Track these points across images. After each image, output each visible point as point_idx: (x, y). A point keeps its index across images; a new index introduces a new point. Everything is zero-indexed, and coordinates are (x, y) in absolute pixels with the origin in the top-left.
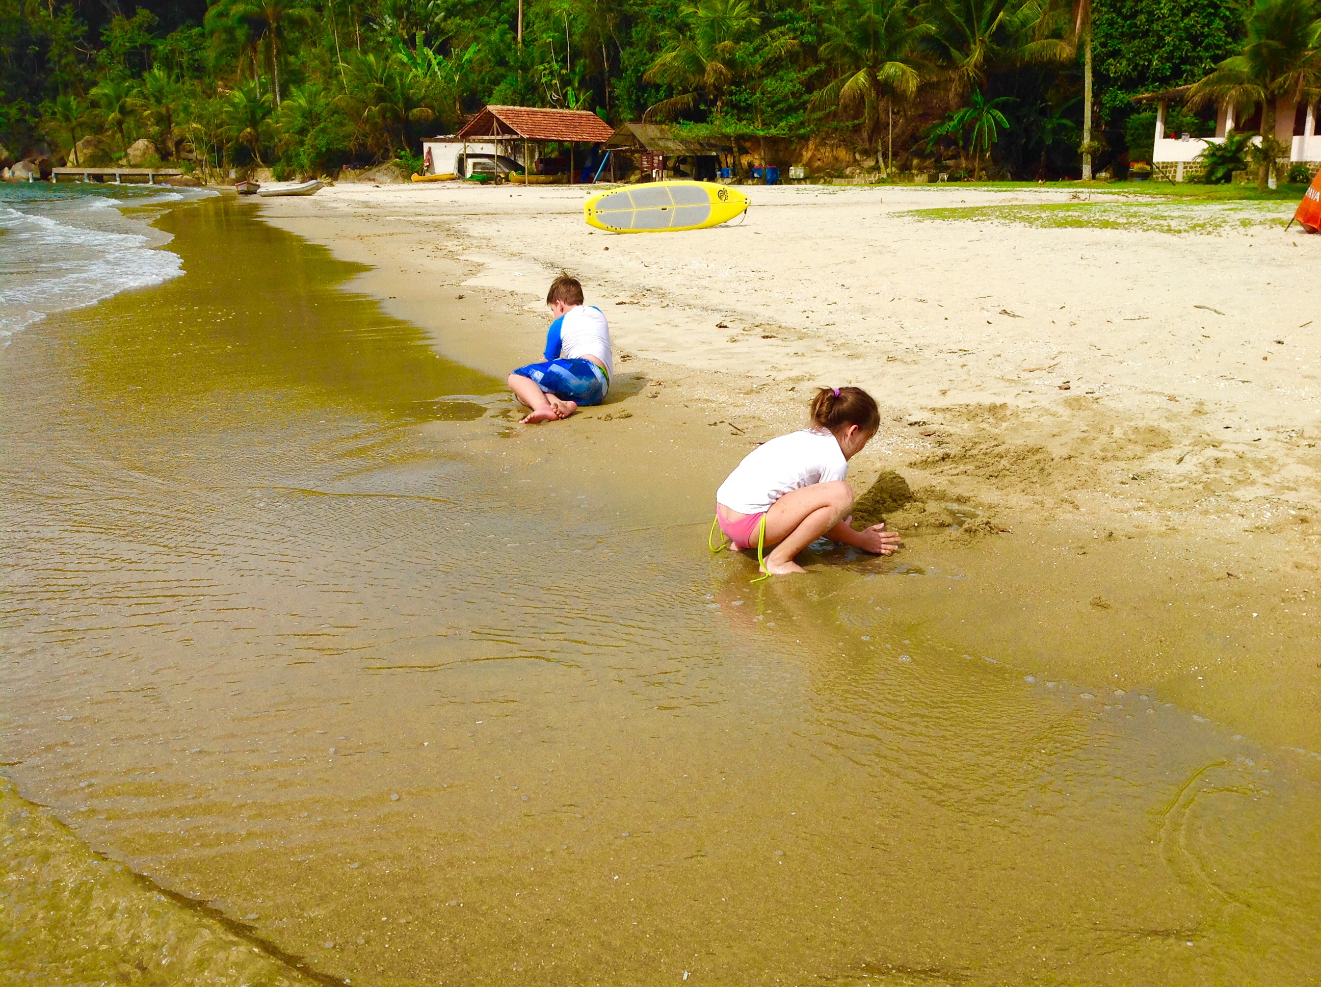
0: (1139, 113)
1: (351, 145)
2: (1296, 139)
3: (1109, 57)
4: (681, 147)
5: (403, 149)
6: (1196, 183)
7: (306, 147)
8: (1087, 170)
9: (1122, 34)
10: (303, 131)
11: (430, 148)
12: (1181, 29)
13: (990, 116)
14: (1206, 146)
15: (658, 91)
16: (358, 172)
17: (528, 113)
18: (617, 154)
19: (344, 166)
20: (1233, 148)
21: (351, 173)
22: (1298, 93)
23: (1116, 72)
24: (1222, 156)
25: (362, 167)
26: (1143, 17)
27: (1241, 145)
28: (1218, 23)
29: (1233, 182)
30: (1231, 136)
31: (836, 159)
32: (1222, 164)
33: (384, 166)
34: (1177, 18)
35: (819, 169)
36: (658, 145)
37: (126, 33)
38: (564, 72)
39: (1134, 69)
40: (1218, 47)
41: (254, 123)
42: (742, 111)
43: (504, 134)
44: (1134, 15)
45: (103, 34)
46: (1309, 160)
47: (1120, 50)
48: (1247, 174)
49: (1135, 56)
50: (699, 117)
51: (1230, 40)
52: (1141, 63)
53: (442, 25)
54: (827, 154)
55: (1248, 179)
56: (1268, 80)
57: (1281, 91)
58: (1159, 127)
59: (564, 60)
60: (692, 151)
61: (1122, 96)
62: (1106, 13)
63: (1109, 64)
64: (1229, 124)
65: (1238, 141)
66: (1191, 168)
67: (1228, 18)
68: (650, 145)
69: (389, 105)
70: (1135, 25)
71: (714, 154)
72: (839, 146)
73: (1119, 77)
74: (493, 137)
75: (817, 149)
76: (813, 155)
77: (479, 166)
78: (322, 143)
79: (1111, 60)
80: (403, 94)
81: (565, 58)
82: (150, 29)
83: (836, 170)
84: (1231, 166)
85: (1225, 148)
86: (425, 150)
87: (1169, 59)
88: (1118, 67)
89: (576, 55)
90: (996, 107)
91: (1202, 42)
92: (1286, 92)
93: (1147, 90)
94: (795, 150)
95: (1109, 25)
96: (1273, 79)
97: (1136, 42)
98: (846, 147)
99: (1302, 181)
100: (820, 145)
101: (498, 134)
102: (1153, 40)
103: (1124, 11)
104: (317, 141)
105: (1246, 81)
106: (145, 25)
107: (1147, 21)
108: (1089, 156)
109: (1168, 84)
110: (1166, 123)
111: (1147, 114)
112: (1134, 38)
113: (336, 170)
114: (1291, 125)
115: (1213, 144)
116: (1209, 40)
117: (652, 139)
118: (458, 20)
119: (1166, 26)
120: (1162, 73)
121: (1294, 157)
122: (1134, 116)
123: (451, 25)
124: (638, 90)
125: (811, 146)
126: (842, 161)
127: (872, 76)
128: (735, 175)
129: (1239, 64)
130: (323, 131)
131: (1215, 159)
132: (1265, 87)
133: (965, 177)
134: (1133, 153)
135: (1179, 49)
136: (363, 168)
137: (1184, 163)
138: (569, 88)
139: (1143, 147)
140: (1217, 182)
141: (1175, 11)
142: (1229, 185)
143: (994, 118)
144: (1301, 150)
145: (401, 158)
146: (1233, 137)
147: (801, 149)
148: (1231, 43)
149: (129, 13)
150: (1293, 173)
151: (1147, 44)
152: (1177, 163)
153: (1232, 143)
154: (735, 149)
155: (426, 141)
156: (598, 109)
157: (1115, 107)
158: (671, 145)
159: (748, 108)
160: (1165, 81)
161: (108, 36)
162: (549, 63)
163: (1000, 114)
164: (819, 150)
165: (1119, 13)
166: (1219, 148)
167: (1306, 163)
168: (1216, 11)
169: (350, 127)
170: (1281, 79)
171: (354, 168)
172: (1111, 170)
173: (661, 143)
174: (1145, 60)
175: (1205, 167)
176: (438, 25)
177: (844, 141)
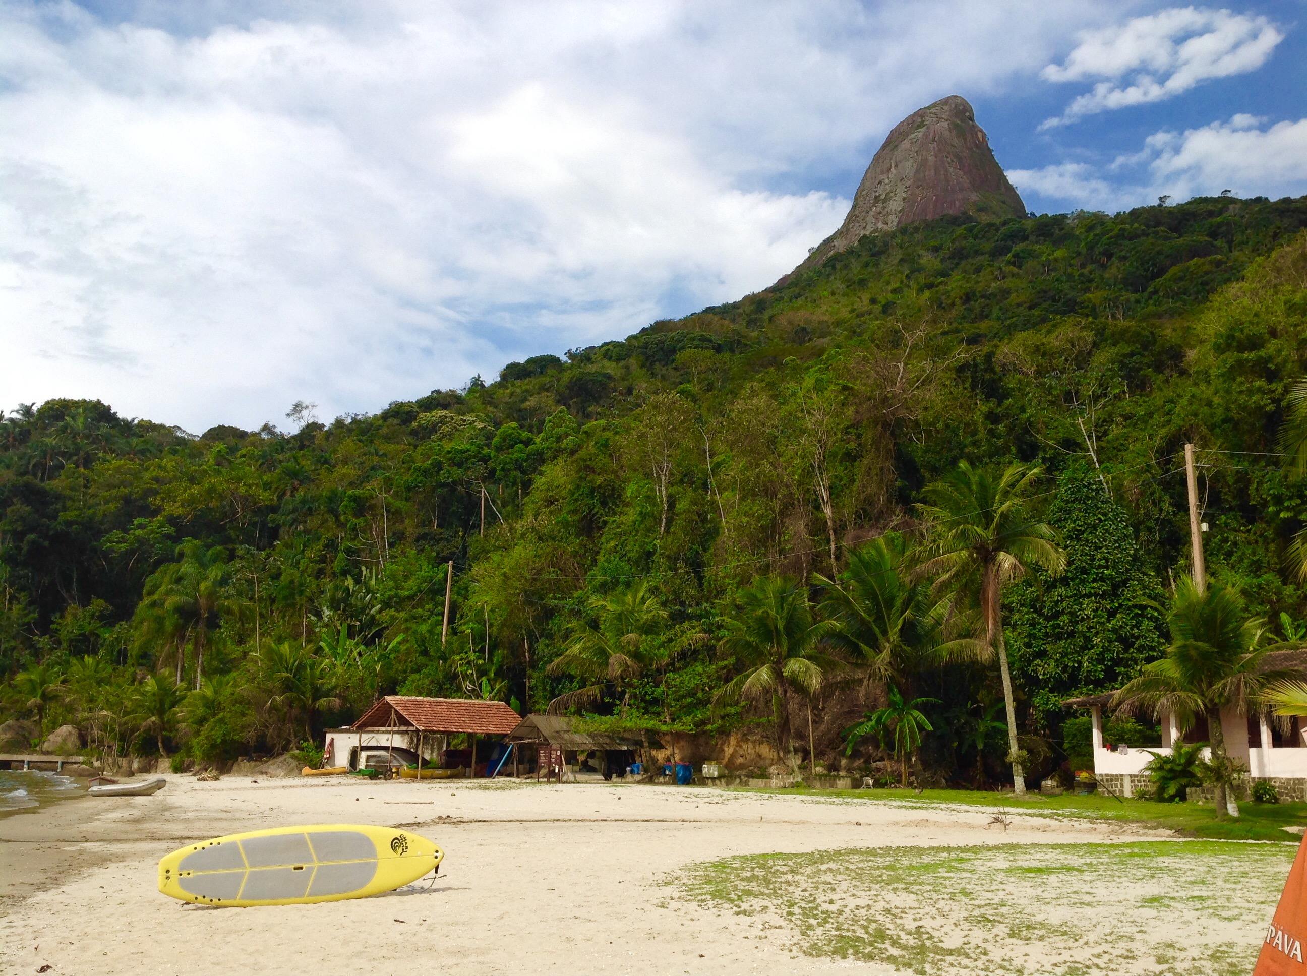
0: (1076, 718)
1: (249, 735)
2: (1253, 752)
3: (1035, 658)
4: (589, 740)
5: (306, 740)
6: (1147, 799)
7: (200, 738)
8: (1019, 782)
9: (1046, 635)
10: (202, 721)
11: (333, 739)
12: (1109, 630)
13: (911, 718)
14: (1152, 758)
15: (572, 682)
16: (253, 764)
17: (430, 703)
18: (522, 748)
19: (240, 758)
20: (1183, 761)
21: (245, 764)
22: (1241, 703)
23: (1044, 674)
24: (1171, 770)
25: (259, 759)
26: (1065, 618)
27: (1191, 758)
28: (1146, 624)
29: (1189, 800)
30: (1178, 747)
31: (760, 756)
32: (1172, 779)
33: (281, 759)
34: (1103, 620)
35: (742, 767)
36: (562, 738)
37: (77, 621)
38: (481, 662)
39: (1065, 669)
40: (1152, 649)
41: (161, 712)
42: (650, 705)
43: (401, 725)
44: (1057, 615)
45: (53, 622)
46: (1272, 776)
47: (1045, 651)
48: (1203, 792)
49: (1063, 657)
50: (604, 709)
51: (1162, 640)
52: (1071, 664)
53: (377, 617)
54: (749, 751)
55: (1206, 798)
56: (1204, 686)
57: (1223, 700)
58: (1097, 736)
59: (482, 650)
60: (600, 745)
61: (1054, 699)
62: (1027, 613)
63: (1037, 665)
64: (1174, 734)
65: (1188, 752)
66: (1139, 781)
67: (1157, 618)
68: (554, 738)
69: (294, 695)
70: (1059, 626)
71: (625, 748)
72: (761, 743)
73: (1049, 678)
74: (389, 729)
75: (738, 745)
76: (735, 751)
77: (374, 759)
78: (218, 735)
79: (1037, 661)
80: (312, 684)
81: (483, 649)
82: (102, 617)
83: (760, 768)
84: (1184, 781)
85: (1173, 761)
86: (328, 741)
87: (1100, 661)
88: (1045, 669)
89: (494, 647)
90: (916, 707)
91: (1134, 643)
92: (1228, 700)
93: (1081, 693)
94: (716, 744)
95: (1031, 625)
96: (1210, 685)
97: (1062, 643)
98: (769, 743)
99: (1269, 801)
100: (742, 740)
101: (395, 725)
102: (1080, 641)
103: (1045, 611)
104: (213, 733)
105: (1179, 688)
106: (97, 614)
107: (1070, 621)
108: (1020, 767)
109: (1103, 687)
110: (1103, 730)
111: (1085, 719)
112: (1060, 639)
113: (230, 762)
114: (1244, 736)
115: (1159, 756)
116: (1140, 642)
117: (557, 732)
118: (392, 612)
119: (1092, 627)
120: (1095, 676)
121: (1255, 773)
122: (1070, 721)
123: (385, 616)
124: (553, 680)
125: (733, 740)
126: (765, 759)
127: (777, 673)
128: (646, 771)
129: (1169, 668)
130: (222, 721)
131: (1163, 773)
132: (1202, 694)
133: (891, 783)
134: (1074, 762)
135: (1109, 651)
136: (260, 761)
137: (1131, 776)
138: (484, 679)
139: (1085, 756)
140: (1171, 799)
141: (1099, 612)
142: (1185, 805)
143: (915, 719)
144: (1261, 765)
145: (302, 749)
146: (1181, 747)
147: (722, 744)
148: (1164, 644)
149: (85, 603)
150: (1256, 792)
151: (1074, 645)
152: (1122, 775)
153: (1180, 754)
154: (646, 744)
155: (330, 732)
156: (513, 700)
157: (1048, 711)
158: (577, 738)
159: (656, 701)
160: (1099, 684)
161: (59, 624)
162: (466, 653)
163: (921, 715)
164: (741, 747)
165: (1041, 614)
166: (1166, 760)
167: (1270, 779)
168: (1143, 612)
169: (252, 717)
170: (1218, 685)
171: (250, 760)
172: (1057, 778)
173: (566, 736)
174: (1074, 661)
175: (1154, 783)
176: (373, 617)
177: (767, 737)
